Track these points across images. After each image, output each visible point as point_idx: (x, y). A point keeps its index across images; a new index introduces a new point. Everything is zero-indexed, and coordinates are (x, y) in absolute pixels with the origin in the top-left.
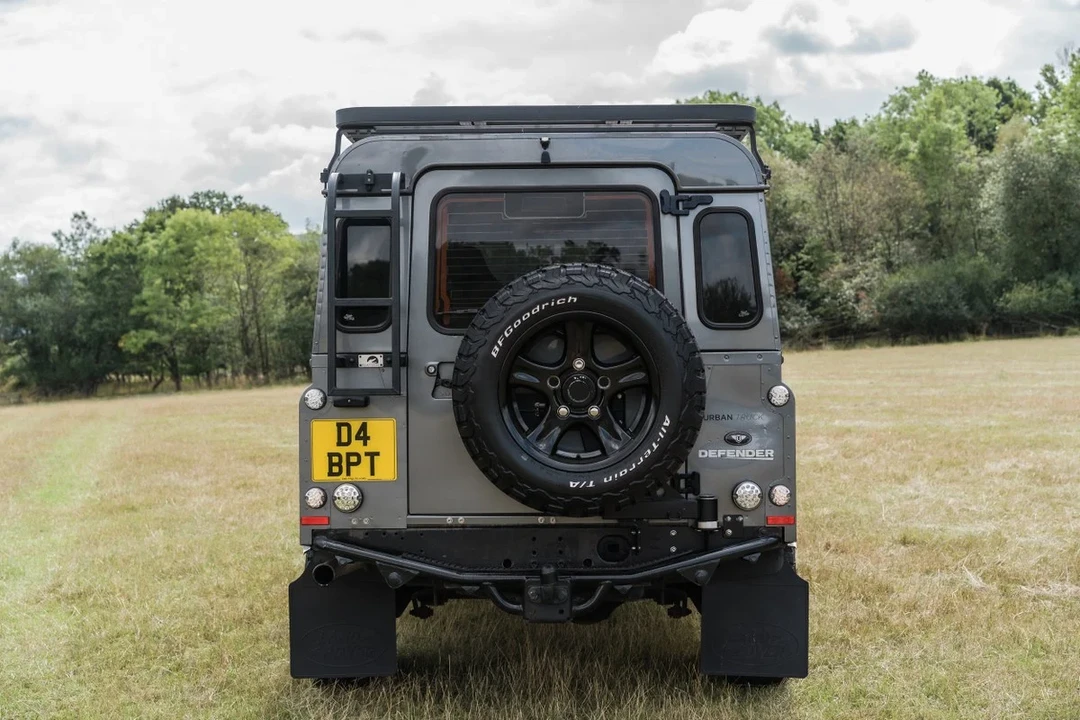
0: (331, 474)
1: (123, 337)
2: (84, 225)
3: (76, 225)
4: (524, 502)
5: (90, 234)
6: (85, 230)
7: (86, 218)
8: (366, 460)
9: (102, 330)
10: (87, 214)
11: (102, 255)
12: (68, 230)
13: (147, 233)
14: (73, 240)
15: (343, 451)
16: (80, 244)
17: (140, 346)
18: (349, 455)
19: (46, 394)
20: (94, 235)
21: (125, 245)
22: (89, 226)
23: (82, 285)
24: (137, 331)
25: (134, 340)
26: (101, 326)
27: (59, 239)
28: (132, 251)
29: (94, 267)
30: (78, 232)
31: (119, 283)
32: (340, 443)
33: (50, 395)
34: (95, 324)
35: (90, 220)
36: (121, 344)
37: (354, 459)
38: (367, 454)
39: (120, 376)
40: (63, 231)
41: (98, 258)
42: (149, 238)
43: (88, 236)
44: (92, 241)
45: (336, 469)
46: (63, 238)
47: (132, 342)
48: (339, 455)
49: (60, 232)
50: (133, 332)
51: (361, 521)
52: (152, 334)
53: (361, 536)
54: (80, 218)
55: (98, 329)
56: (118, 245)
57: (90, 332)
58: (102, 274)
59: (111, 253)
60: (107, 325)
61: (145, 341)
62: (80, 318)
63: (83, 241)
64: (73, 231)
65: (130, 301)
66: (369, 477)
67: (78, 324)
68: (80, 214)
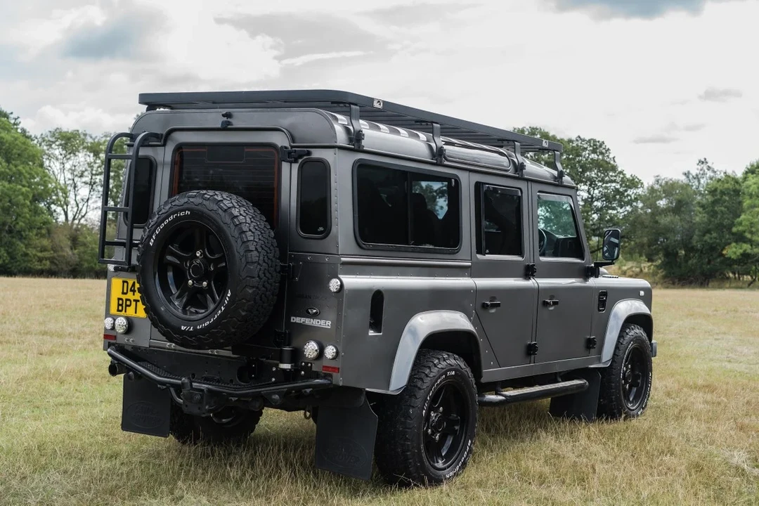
1: (726, 247)
2: (705, 168)
3: (700, 167)
4: (164, 335)
5: (710, 174)
6: (706, 171)
7: (707, 163)
8: (133, 303)
9: (711, 242)
10: (707, 160)
11: (716, 190)
12: (694, 172)
13: (750, 175)
14: (697, 177)
15: (124, 297)
16: (702, 181)
17: (738, 254)
18: (127, 300)
19: (674, 284)
20: (712, 174)
21: (733, 183)
22: (709, 168)
23: (701, 210)
24: (737, 244)
25: (734, 250)
26: (711, 238)
27: (688, 177)
28: (737, 187)
29: (710, 198)
30: (701, 172)
31: (726, 209)
32: (123, 293)
33: (676, 284)
34: (707, 238)
35: (709, 164)
36: (724, 252)
37: (128, 303)
38: (134, 300)
39: (737, 275)
40: (691, 172)
41: (713, 192)
42: (750, 178)
43: (708, 175)
44: (711, 179)
45: (120, 308)
46: (691, 177)
47: (733, 251)
48: (122, 299)
49: (689, 172)
50: (734, 244)
51: (128, 340)
52: (746, 247)
53: (130, 349)
54: (703, 163)
55: (709, 241)
56: (727, 183)
57: (703, 243)
58: (714, 203)
59: (721, 188)
60: (715, 238)
61: (741, 251)
62: (697, 232)
63: (705, 179)
64: (698, 172)
65: (733, 222)
66: (134, 315)
67: (695, 237)
68: (703, 160)
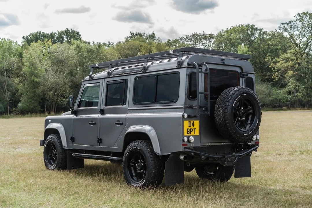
0: (188, 134)
